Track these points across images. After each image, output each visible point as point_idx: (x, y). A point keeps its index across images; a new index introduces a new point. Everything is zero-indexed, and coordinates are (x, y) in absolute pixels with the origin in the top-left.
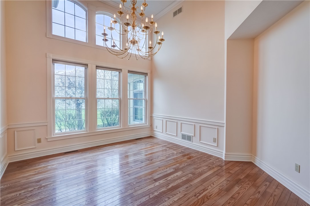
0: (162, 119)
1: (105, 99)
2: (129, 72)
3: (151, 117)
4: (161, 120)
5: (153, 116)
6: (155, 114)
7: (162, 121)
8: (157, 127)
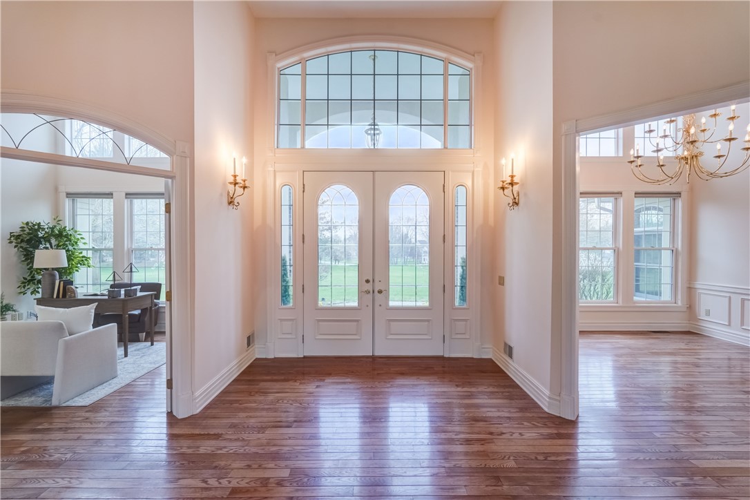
0: (728, 295)
1: (588, 249)
2: (637, 195)
3: (690, 291)
4: (726, 297)
5: (698, 286)
6: (701, 284)
7: (727, 299)
8: (708, 313)
